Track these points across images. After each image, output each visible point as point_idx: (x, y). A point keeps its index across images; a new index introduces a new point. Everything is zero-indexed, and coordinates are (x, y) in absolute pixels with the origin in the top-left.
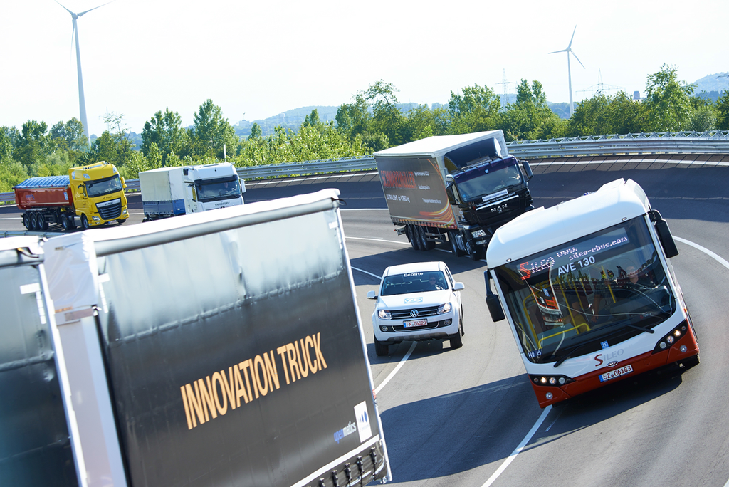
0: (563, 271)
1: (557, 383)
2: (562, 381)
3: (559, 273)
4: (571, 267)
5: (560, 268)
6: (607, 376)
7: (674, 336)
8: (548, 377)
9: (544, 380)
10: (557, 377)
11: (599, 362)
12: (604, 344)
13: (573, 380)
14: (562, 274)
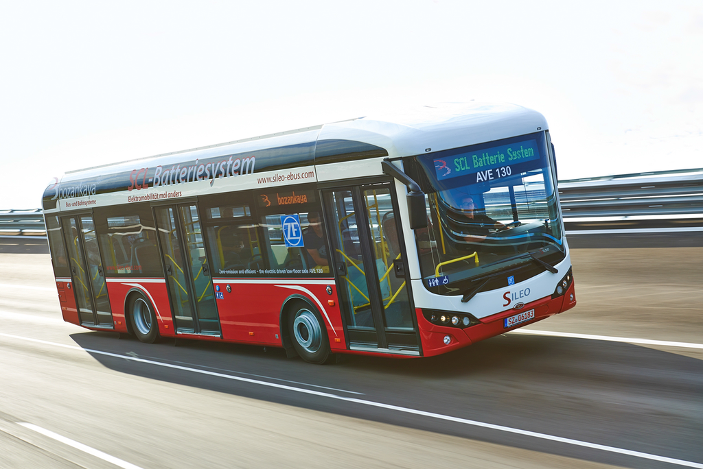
0: (481, 178)
1: (460, 325)
2: (466, 322)
3: (478, 179)
4: (489, 175)
5: (478, 173)
6: (511, 321)
7: (562, 287)
8: (449, 314)
9: (443, 318)
10: (461, 315)
11: (507, 302)
12: (511, 279)
13: (479, 321)
14: (480, 181)
